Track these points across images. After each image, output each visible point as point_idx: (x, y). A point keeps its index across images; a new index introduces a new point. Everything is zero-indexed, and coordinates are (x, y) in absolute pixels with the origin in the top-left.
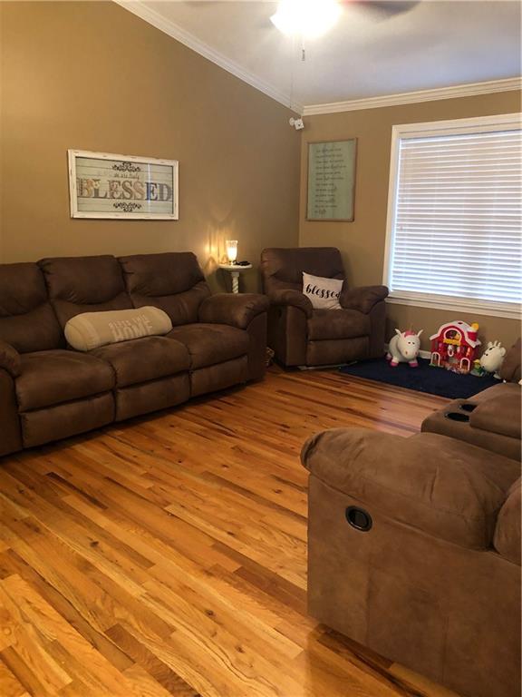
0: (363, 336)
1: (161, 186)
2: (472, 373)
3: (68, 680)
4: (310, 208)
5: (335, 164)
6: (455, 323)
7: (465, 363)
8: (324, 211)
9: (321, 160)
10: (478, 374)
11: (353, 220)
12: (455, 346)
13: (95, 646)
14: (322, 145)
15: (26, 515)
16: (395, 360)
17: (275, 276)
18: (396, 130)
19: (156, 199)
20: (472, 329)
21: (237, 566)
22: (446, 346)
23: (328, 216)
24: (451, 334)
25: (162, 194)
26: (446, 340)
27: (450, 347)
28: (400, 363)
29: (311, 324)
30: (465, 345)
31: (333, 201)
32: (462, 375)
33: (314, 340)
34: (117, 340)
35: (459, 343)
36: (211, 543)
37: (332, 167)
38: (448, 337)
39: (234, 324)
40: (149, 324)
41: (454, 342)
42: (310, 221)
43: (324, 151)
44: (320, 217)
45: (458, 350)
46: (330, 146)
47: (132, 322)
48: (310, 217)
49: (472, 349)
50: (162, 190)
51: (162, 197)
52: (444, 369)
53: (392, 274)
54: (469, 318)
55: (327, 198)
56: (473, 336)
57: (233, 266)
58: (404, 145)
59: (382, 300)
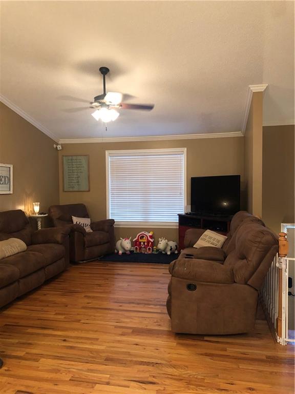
0: (107, 243)
1: (5, 177)
2: (153, 253)
3: (108, 376)
4: (65, 185)
5: (78, 166)
6: (143, 233)
7: (149, 249)
8: (74, 187)
9: (71, 164)
10: (156, 253)
11: (89, 191)
12: (144, 243)
13: (106, 365)
14: (71, 157)
15: (17, 341)
16: (120, 252)
17: (59, 219)
18: (107, 152)
19: (3, 184)
20: (150, 234)
21: (131, 330)
22: (140, 242)
23: (76, 189)
24: (142, 238)
25: (5, 181)
26: (140, 240)
27: (142, 243)
28: (123, 253)
29: (85, 239)
30: (148, 241)
31: (78, 182)
32: (150, 254)
33: (87, 247)
34: (7, 256)
35: (146, 241)
36: (114, 327)
37: (77, 167)
38: (141, 239)
39: (57, 243)
40: (19, 246)
41: (143, 241)
42: (66, 192)
43: (72, 160)
44: (71, 190)
45: (146, 244)
46: (74, 158)
47: (11, 246)
48: (65, 190)
49: (152, 243)
50: (5, 179)
51: (5, 183)
52: (141, 253)
53: (110, 214)
54: (148, 230)
55: (75, 181)
56: (151, 237)
57: (37, 215)
58: (111, 159)
59: (112, 226)
